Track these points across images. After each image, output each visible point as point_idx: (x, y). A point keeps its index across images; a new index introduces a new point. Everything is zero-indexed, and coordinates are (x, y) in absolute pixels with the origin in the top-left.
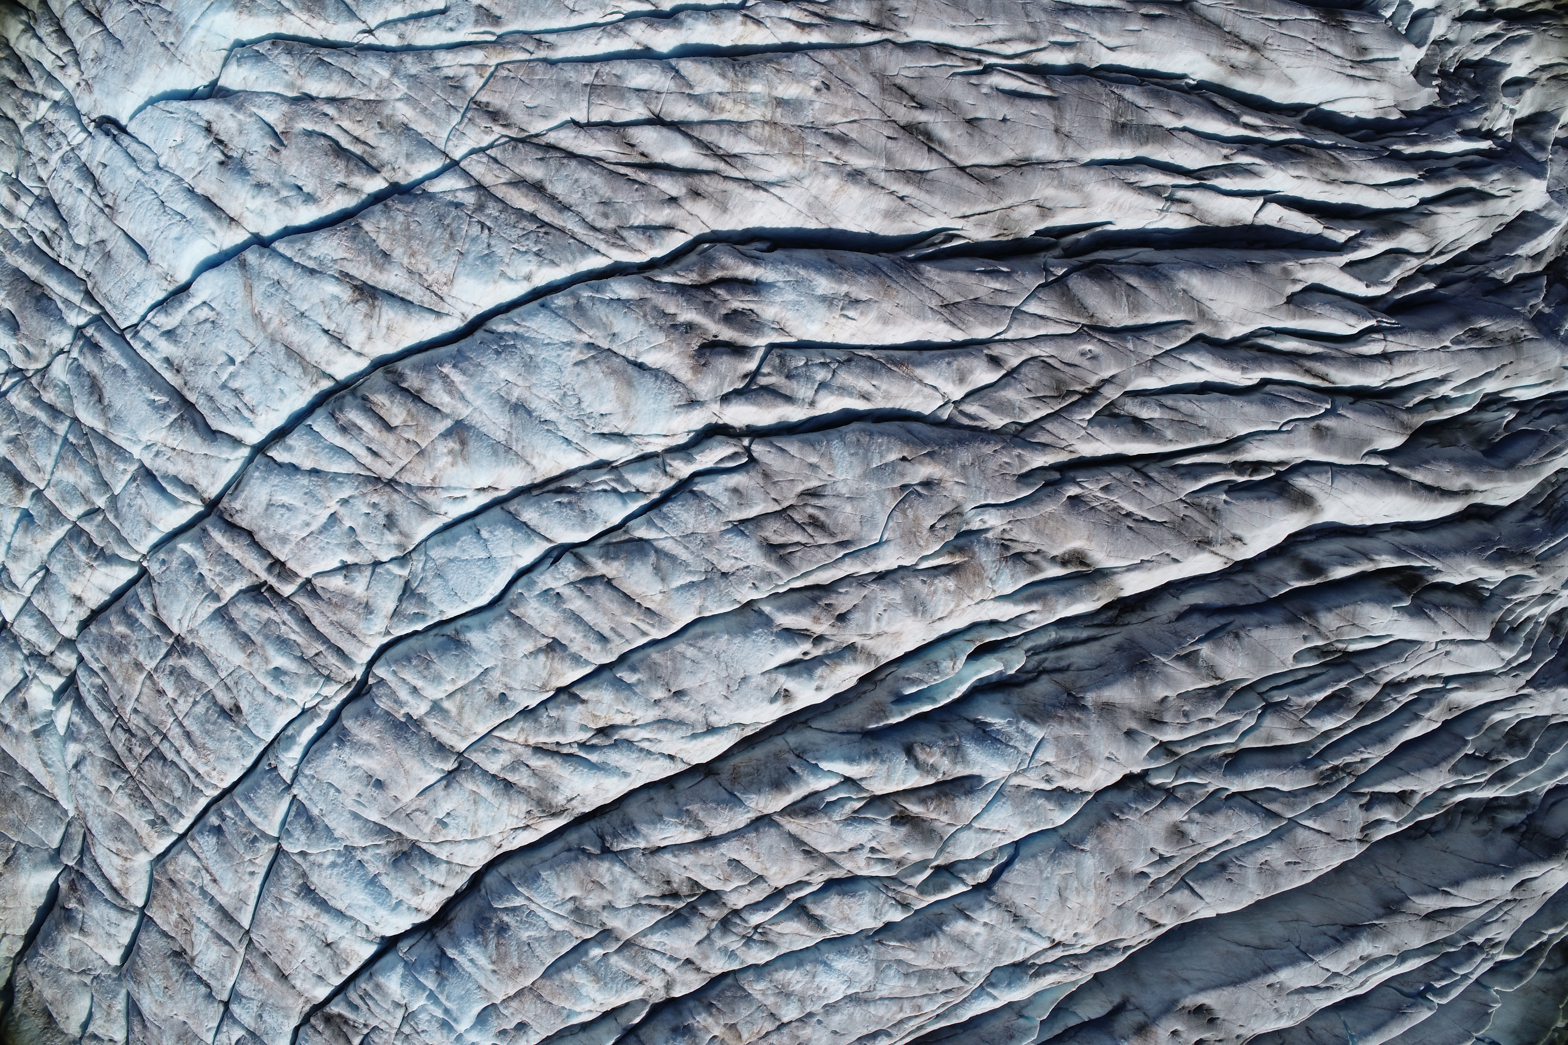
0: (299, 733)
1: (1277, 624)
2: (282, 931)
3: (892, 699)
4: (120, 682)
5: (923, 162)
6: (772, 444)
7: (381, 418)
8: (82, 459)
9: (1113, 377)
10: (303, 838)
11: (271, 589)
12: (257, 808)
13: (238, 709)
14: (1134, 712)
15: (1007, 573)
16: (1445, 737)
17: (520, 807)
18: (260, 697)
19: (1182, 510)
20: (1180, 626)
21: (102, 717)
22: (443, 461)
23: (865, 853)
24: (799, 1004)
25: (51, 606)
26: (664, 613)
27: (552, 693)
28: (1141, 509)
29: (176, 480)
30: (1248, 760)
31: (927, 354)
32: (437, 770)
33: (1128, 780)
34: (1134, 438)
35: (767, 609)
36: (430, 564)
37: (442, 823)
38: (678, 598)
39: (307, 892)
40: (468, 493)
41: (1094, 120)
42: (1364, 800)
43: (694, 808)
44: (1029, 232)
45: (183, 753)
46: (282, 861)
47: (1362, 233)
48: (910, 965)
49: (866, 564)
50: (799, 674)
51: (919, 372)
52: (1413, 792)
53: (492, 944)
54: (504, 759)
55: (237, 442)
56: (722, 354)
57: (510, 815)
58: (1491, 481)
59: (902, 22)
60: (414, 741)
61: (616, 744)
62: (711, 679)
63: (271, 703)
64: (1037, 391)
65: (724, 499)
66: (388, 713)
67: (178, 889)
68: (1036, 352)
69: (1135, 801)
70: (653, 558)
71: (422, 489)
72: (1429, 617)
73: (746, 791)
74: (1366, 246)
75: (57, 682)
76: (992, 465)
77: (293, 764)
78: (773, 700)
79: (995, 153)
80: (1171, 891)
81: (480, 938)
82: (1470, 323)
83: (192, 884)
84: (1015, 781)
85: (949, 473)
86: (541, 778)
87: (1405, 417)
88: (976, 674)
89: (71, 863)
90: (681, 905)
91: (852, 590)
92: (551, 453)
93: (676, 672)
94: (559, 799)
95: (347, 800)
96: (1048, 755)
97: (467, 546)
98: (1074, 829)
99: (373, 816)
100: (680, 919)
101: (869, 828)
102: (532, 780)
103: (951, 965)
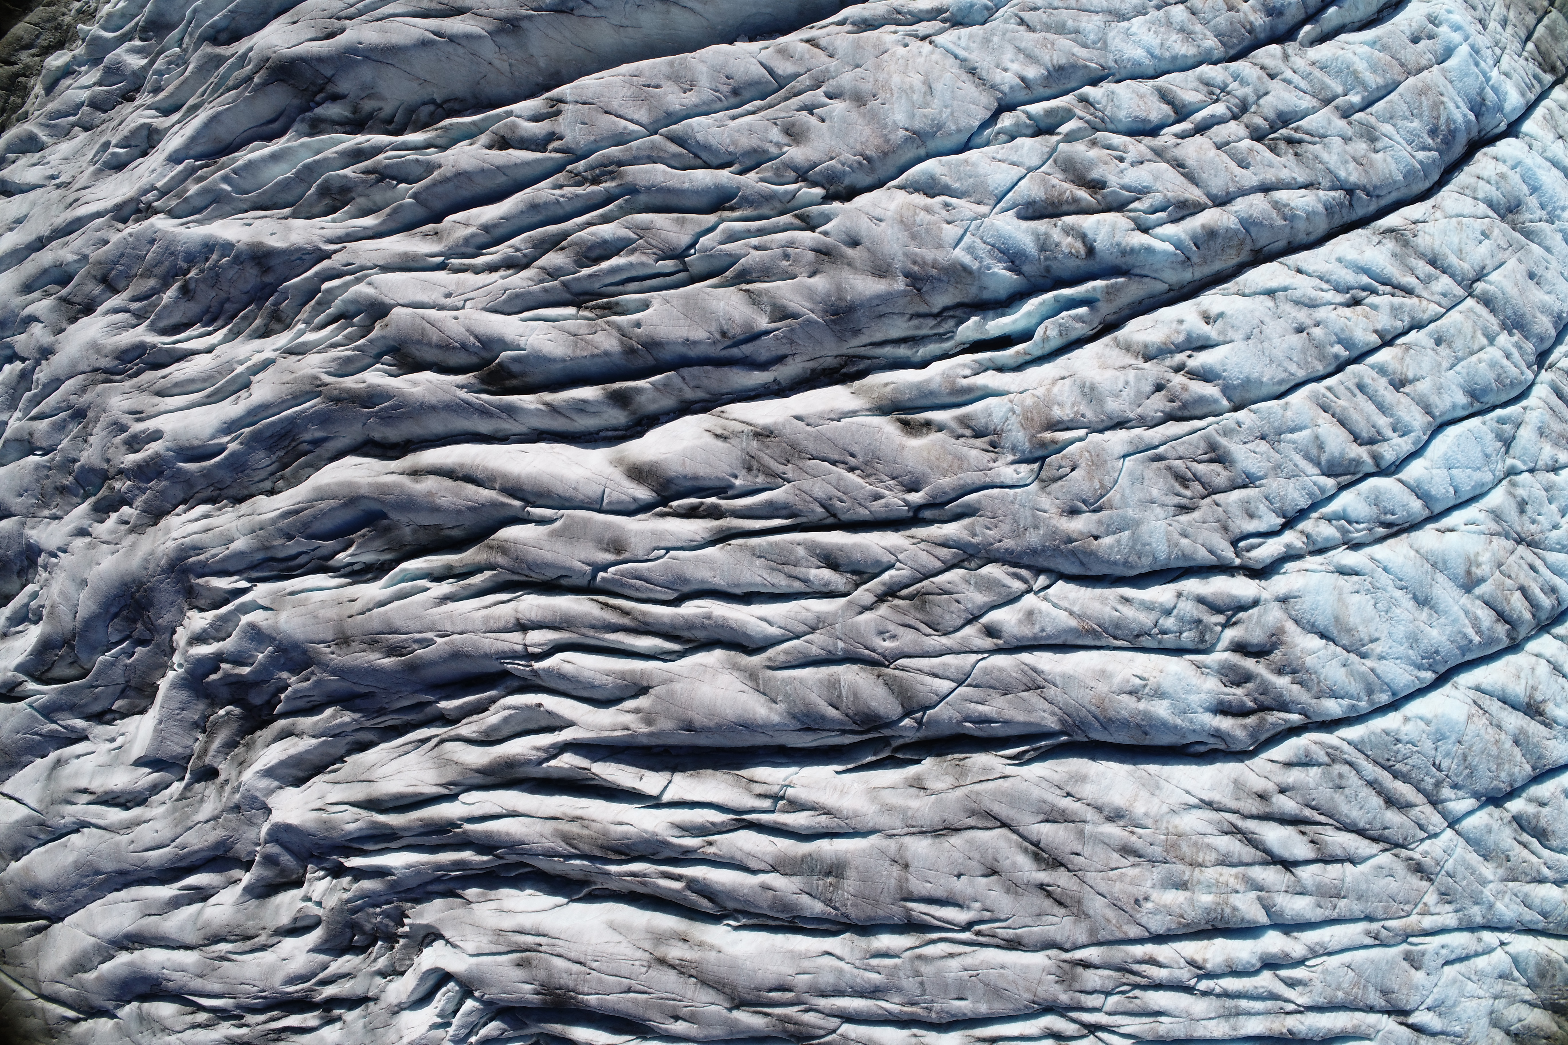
1: (674, 343)
3: (1098, 304)
5: (1046, 832)
6: (1218, 557)
7: (1527, 598)
9: (861, 613)
14: (850, 265)
15: (997, 419)
17: (1423, 241)
19: (789, 470)
20: (785, 350)
22: (1485, 557)
23: (1130, 157)
24: (1173, 20)
26: (1315, 407)
27: (1399, 341)
28: (840, 475)
30: (704, 201)
31: (1059, 641)
32: (1491, 283)
33: (847, 195)
34: (841, 549)
35: (1225, 403)
36: (1492, 466)
37: (1485, 235)
38: (1305, 419)
40: (1463, 529)
41: (864, 878)
42: (555, 145)
43: (1280, 222)
44: (928, 763)
47: (540, 762)
48: (1075, 41)
49: (1140, 438)
50: (1199, 337)
51: (1073, 623)
52: (489, 148)
53: (1443, 119)
54: (1437, 287)
56: (1257, 645)
57: (1431, 236)
58: (384, 484)
59: (1053, 970)
60: (1509, 312)
61: (1348, 289)
62: (1276, 341)
64: (949, 601)
65: (1262, 508)
66: (1526, 338)
68: (944, 640)
69: (844, 173)
70: (1324, 458)
71: (1499, 535)
72: (476, 337)
73: (1236, 232)
74: (538, 749)
76: (1005, 527)
78: (1221, 315)
79: (971, 842)
80: (797, 75)
81: (1452, 126)
82: (404, 662)
84: (983, 209)
85: (1053, 522)
86: (1406, 266)
87: (500, 559)
88: (1016, 321)
90: (1284, 131)
91: (1152, 414)
92: (1400, 560)
93: (1304, 351)
94: (1390, 244)
95: (1554, 264)
96: (950, 232)
97: (1467, 480)
98: (910, 153)
99: (1534, 247)
100: (1284, 119)
101: (1127, 181)
102: (1414, 265)
103: (1035, 36)
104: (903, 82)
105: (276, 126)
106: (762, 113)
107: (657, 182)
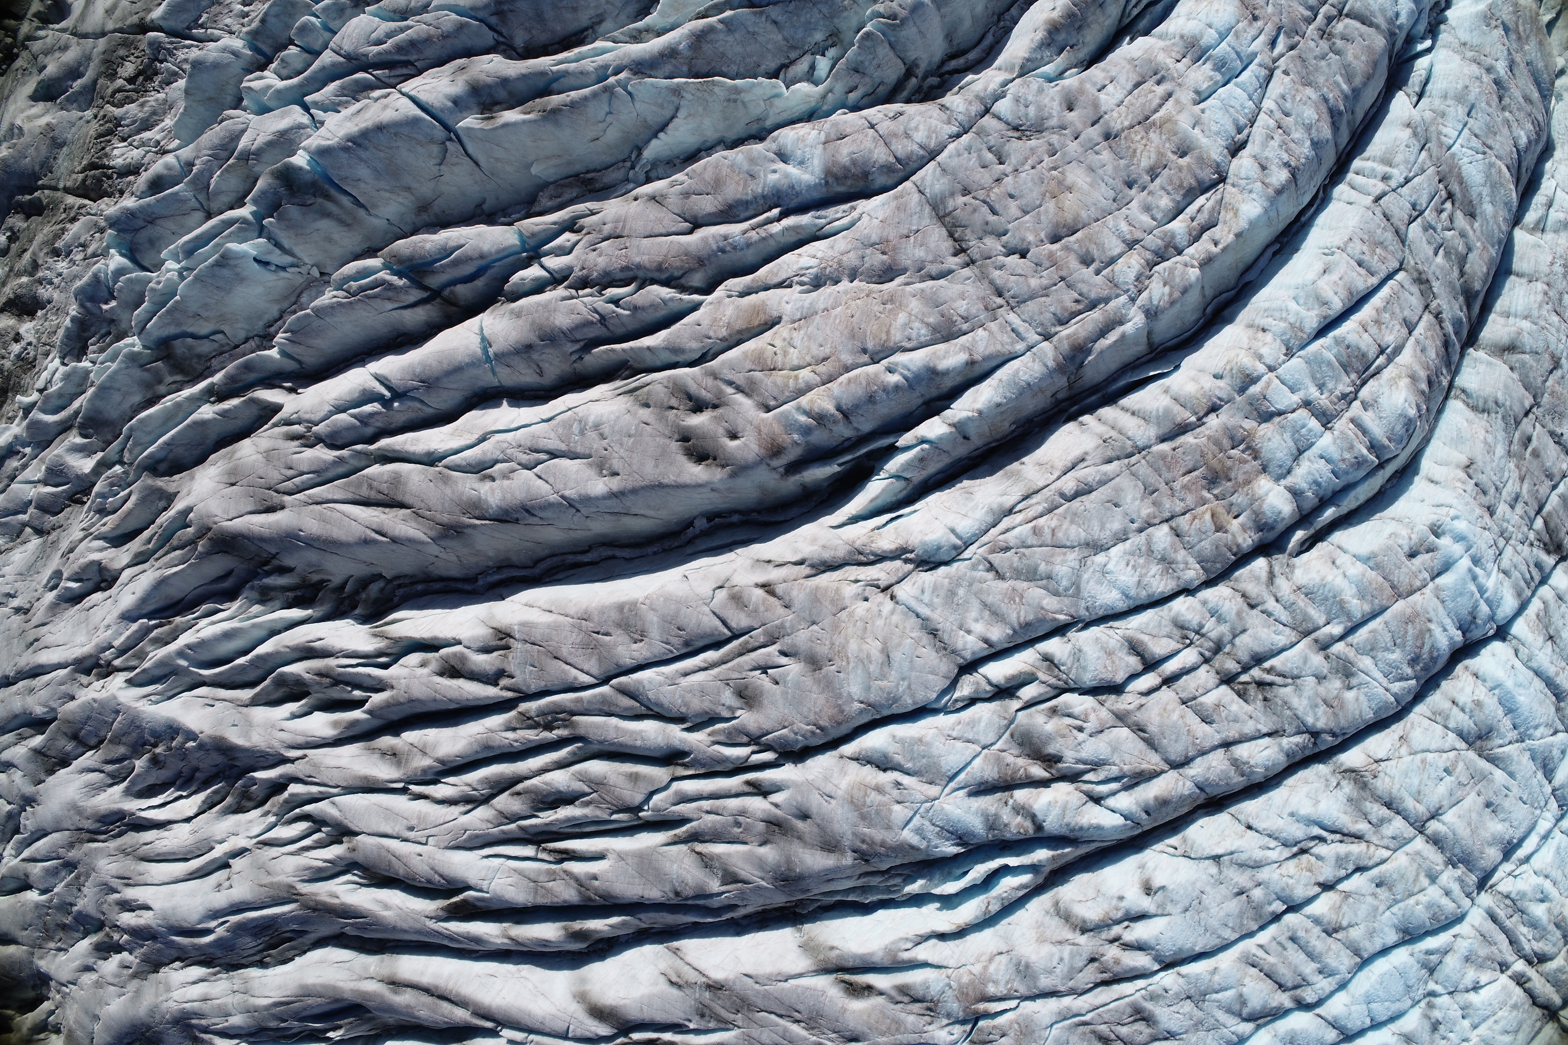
0: (1535, 845)
10: (1552, 751)
14: (800, 838)
17: (1382, 785)
19: (738, 1018)
23: (1090, 726)
24: (1155, 547)
26: (1242, 965)
27: (1340, 887)
28: (786, 1026)
32: (1443, 824)
33: (800, 756)
35: (1154, 966)
36: (1412, 995)
37: (1448, 772)
38: (1231, 981)
39: (1559, 695)
42: (505, 682)
43: (1237, 779)
48: (1045, 588)
49: (1067, 1008)
53: (1426, 648)
54: (1389, 830)
60: (1457, 851)
61: (1296, 844)
62: (1214, 911)
66: (1470, 871)
73: (1190, 795)
78: (1163, 888)
81: (1435, 654)
84: (934, 790)
86: (1360, 810)
90: (1256, 673)
93: (1241, 915)
94: (1348, 787)
95: (1516, 791)
96: (899, 812)
97: (1383, 1012)
98: (863, 720)
99: (1498, 774)
100: (1258, 659)
101: (1084, 755)
102: (1368, 809)
103: (1003, 586)
104: (860, 650)
105: (227, 584)
106: (715, 671)
107: (609, 738)
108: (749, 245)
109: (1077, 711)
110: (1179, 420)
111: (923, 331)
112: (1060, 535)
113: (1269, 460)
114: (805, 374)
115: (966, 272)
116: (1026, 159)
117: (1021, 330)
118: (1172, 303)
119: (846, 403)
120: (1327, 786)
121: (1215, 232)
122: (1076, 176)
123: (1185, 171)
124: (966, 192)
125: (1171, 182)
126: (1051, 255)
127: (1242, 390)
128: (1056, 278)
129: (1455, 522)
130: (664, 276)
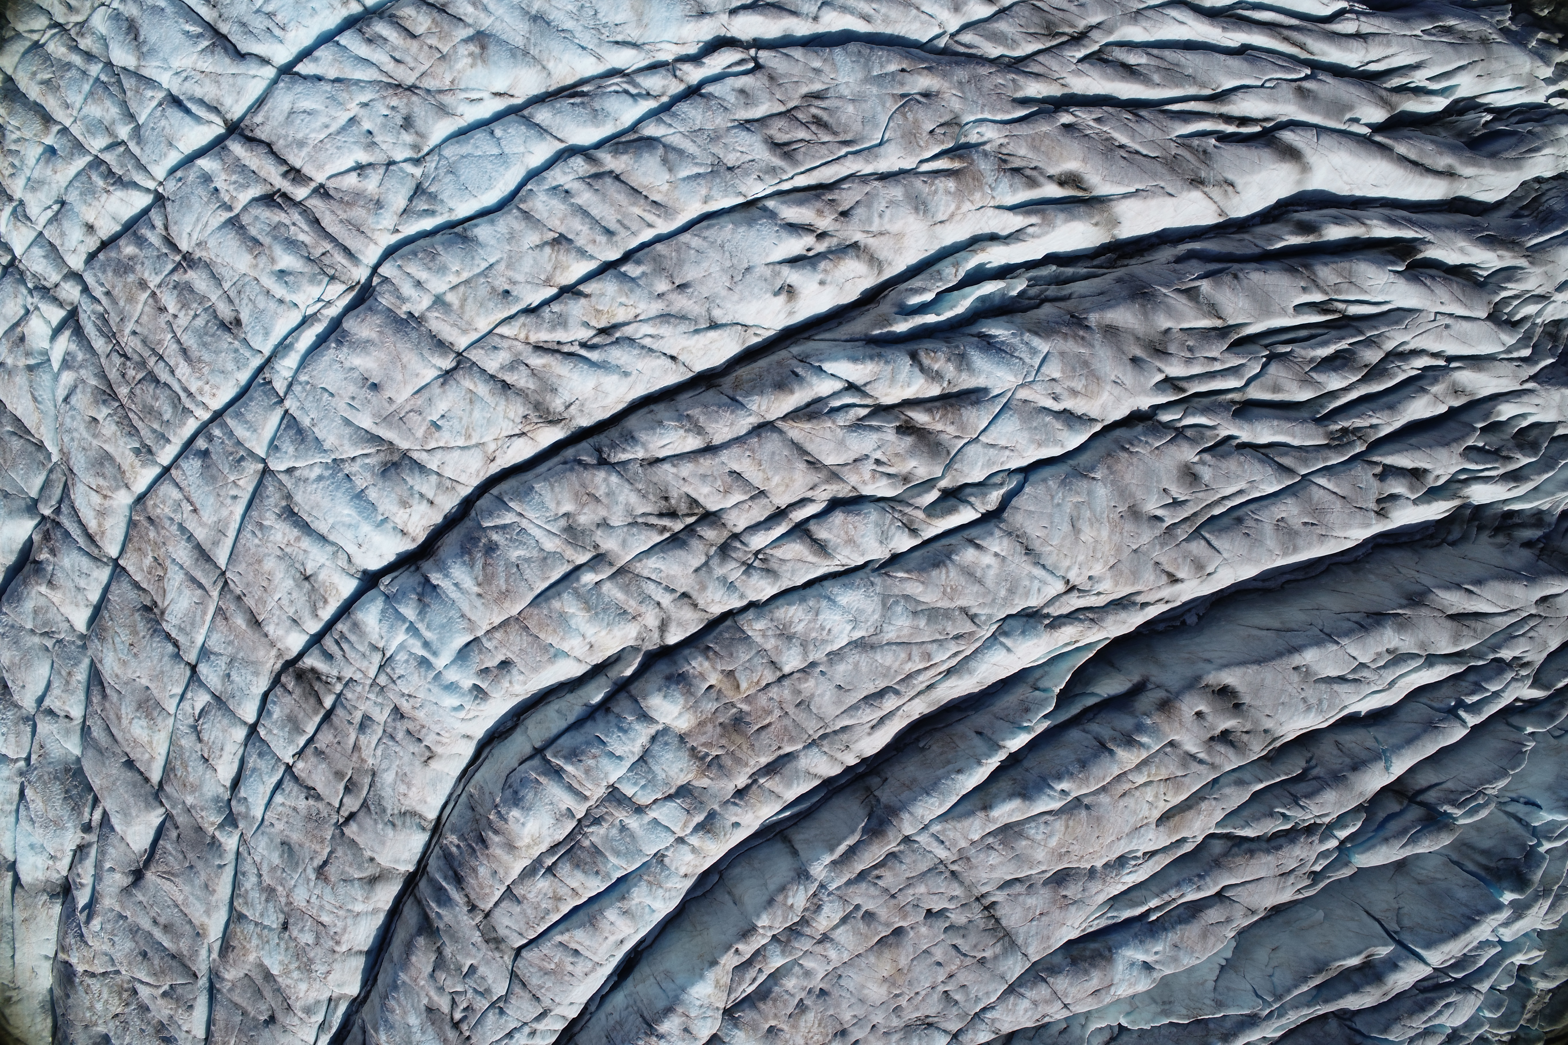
0: (297, 340)
2: (260, 562)
3: (895, 310)
4: (122, 303)
7: (406, 30)
8: (111, 94)
9: (1100, 24)
10: (291, 450)
11: (284, 195)
12: (246, 422)
13: (238, 322)
14: (1138, 339)
16: (1452, 425)
17: (517, 409)
18: (261, 302)
19: (1174, 149)
21: (100, 344)
22: (463, 62)
23: (870, 465)
24: (801, 649)
25: (63, 234)
26: (670, 205)
27: (554, 291)
28: (1133, 142)
29: (201, 102)
30: (1257, 411)
33: (1135, 418)
34: (1123, 79)
35: (771, 204)
36: (443, 162)
37: (436, 426)
38: (685, 187)
39: (290, 514)
40: (485, 95)
42: (1378, 470)
43: (695, 412)
45: (178, 372)
46: (268, 481)
48: (918, 602)
49: (867, 161)
50: (803, 267)
52: (1425, 471)
53: (479, 564)
54: (503, 357)
55: (265, 61)
57: (506, 417)
58: (1473, 165)
60: (414, 335)
61: (617, 341)
62: (715, 269)
63: (272, 305)
64: (1028, 27)
65: (731, 99)
66: (388, 309)
67: (156, 528)
69: (1145, 435)
70: (660, 151)
71: (440, 92)
72: (1424, 286)
73: (748, 394)
75: (56, 315)
76: (988, 84)
77: (288, 374)
78: (776, 294)
80: (1186, 541)
81: (466, 558)
82: (1439, 20)
83: (171, 519)
84: (1023, 394)
85: (946, 85)
86: (540, 380)
87: (1385, 96)
89: (47, 512)
90: (678, 526)
91: (856, 188)
92: (567, 57)
93: (680, 263)
94: (557, 404)
95: (340, 405)
96: (1053, 370)
97: (481, 143)
98: (1084, 459)
99: (365, 421)
100: (679, 541)
101: (874, 436)
102: (531, 380)
103: (962, 602)
106: (1214, 498)
107: (1299, 426)
108: (1178, 885)
109: (884, 481)
110: (777, 778)
111: (1033, 831)
112: (903, 655)
113: (679, 749)
114: (1141, 779)
115: (984, 890)
116: (923, 1000)
117: (935, 844)
118: (783, 889)
119: (1105, 758)
120: (582, 405)
121: (736, 961)
122: (877, 992)
123: (771, 1015)
124: (982, 962)
125: (785, 1003)
126: (904, 917)
127: (712, 816)
128: (900, 897)
129: (456, 702)
130: (1246, 846)
